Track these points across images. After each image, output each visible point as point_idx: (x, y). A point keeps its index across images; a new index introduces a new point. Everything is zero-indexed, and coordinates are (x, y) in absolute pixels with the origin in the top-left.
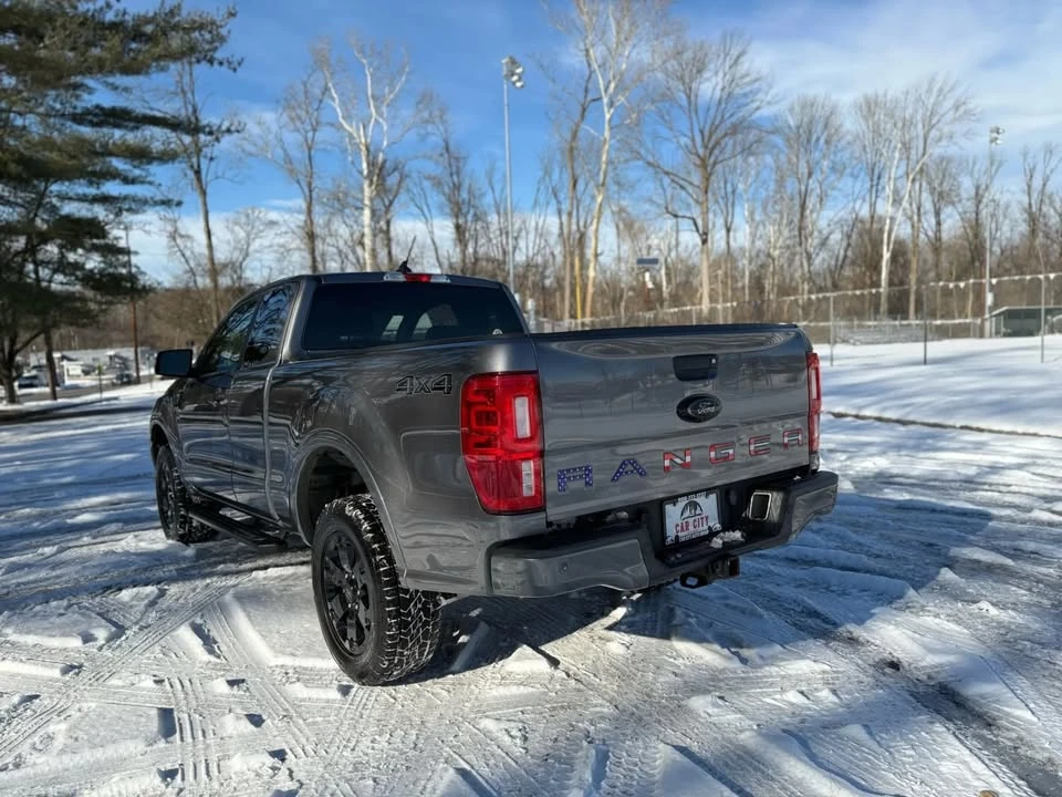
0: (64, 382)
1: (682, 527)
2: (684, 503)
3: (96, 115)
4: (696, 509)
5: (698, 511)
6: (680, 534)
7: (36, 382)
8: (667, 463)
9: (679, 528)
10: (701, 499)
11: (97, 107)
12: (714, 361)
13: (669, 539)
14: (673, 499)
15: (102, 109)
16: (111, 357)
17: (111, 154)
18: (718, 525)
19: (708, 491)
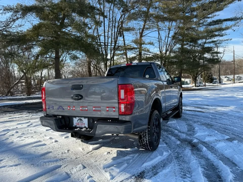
0: (222, 82)
1: (78, 124)
2: (78, 119)
3: (213, 23)
4: (81, 121)
5: (82, 121)
6: (77, 125)
7: (216, 82)
8: (74, 108)
9: (77, 124)
10: (83, 119)
11: (213, 21)
12: (81, 86)
13: (74, 125)
14: (75, 117)
15: (214, 21)
16: (237, 77)
17: (214, 32)
18: (87, 127)
19: (85, 117)
